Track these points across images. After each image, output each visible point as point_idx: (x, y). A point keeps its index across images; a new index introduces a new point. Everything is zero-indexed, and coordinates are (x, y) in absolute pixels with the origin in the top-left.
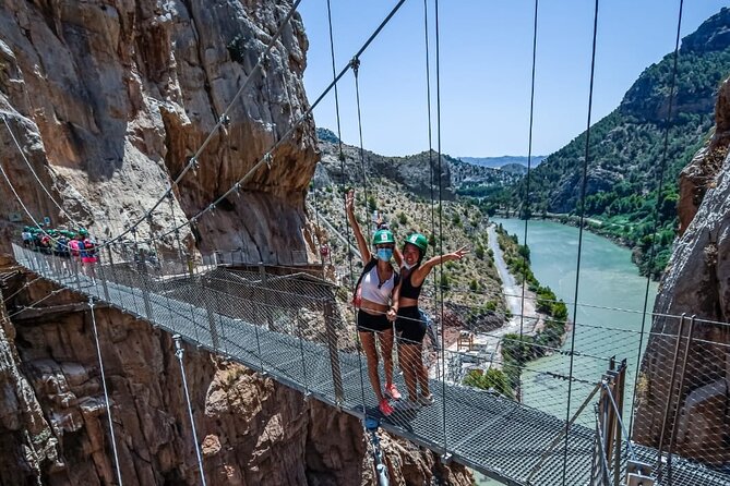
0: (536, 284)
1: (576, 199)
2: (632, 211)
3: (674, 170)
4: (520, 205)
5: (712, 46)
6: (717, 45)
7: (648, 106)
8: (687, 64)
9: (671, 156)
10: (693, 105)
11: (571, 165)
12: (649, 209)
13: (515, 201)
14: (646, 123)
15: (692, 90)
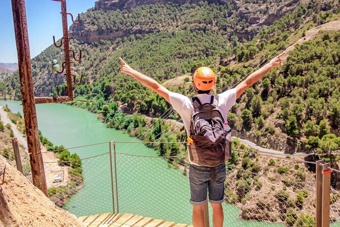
0: (50, 145)
1: (52, 87)
2: (87, 93)
3: (104, 69)
4: (14, 93)
5: (110, 7)
6: (112, 8)
7: (83, 34)
8: (100, 15)
9: (100, 62)
10: (106, 36)
11: (44, 66)
12: (96, 92)
13: (9, 90)
14: (84, 43)
15: (104, 28)
